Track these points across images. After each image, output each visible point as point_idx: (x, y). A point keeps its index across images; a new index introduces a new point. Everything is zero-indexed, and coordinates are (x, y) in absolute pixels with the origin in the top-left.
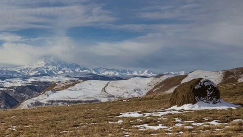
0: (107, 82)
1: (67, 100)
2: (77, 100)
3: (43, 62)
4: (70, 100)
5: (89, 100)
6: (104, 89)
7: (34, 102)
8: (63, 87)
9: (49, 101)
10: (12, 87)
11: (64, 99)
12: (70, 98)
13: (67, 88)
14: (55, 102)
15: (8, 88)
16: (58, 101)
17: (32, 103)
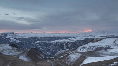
0: (116, 39)
1: (97, 46)
2: (101, 46)
3: (91, 30)
4: (98, 46)
5: (107, 46)
6: (114, 42)
7: (83, 47)
8: (96, 41)
9: (89, 47)
10: (77, 41)
11: (96, 46)
12: (99, 46)
13: (98, 41)
14: (92, 47)
15: (75, 41)
16: (93, 47)
17: (82, 48)
